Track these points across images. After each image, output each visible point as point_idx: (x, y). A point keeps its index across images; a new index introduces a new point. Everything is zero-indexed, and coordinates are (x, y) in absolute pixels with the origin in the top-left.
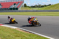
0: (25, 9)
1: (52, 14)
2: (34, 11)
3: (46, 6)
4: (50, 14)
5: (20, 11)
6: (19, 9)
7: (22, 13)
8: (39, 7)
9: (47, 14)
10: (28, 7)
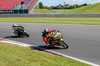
0: (40, 12)
1: (90, 21)
2: (57, 16)
3: (77, 6)
4: (86, 20)
5: (31, 16)
6: (31, 12)
7: (37, 20)
8: (66, 8)
9: (80, 21)
10: (46, 8)
